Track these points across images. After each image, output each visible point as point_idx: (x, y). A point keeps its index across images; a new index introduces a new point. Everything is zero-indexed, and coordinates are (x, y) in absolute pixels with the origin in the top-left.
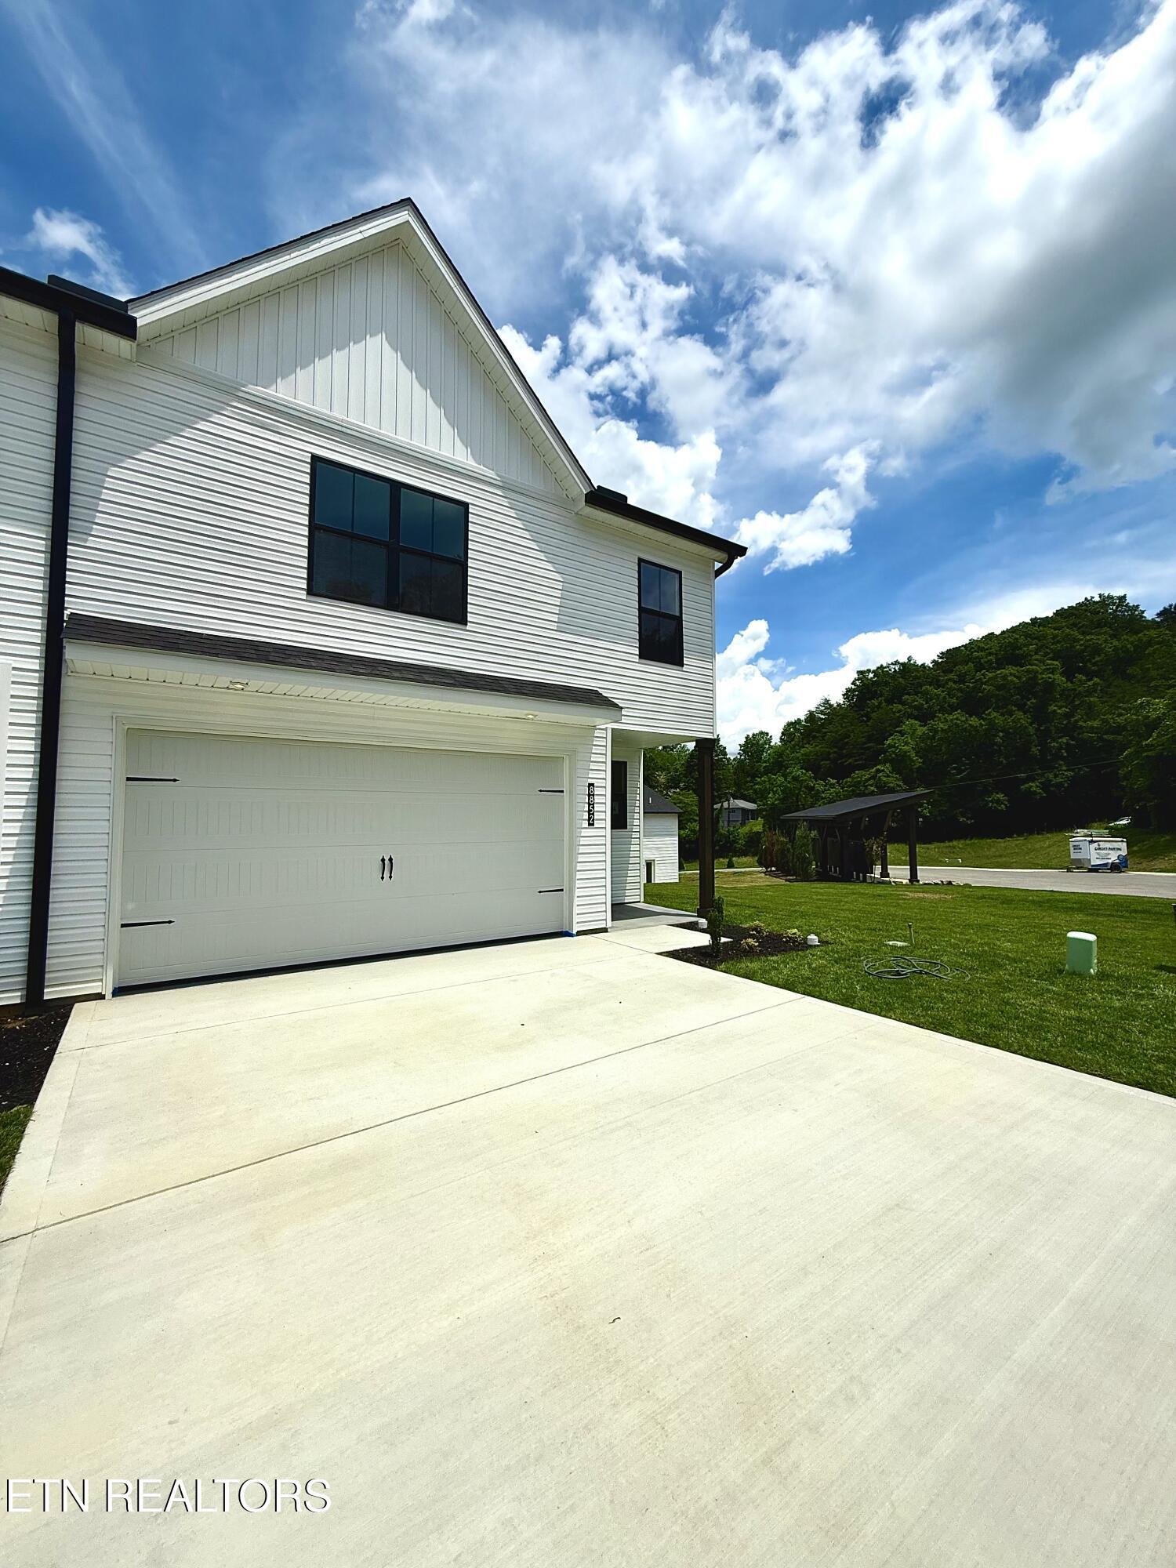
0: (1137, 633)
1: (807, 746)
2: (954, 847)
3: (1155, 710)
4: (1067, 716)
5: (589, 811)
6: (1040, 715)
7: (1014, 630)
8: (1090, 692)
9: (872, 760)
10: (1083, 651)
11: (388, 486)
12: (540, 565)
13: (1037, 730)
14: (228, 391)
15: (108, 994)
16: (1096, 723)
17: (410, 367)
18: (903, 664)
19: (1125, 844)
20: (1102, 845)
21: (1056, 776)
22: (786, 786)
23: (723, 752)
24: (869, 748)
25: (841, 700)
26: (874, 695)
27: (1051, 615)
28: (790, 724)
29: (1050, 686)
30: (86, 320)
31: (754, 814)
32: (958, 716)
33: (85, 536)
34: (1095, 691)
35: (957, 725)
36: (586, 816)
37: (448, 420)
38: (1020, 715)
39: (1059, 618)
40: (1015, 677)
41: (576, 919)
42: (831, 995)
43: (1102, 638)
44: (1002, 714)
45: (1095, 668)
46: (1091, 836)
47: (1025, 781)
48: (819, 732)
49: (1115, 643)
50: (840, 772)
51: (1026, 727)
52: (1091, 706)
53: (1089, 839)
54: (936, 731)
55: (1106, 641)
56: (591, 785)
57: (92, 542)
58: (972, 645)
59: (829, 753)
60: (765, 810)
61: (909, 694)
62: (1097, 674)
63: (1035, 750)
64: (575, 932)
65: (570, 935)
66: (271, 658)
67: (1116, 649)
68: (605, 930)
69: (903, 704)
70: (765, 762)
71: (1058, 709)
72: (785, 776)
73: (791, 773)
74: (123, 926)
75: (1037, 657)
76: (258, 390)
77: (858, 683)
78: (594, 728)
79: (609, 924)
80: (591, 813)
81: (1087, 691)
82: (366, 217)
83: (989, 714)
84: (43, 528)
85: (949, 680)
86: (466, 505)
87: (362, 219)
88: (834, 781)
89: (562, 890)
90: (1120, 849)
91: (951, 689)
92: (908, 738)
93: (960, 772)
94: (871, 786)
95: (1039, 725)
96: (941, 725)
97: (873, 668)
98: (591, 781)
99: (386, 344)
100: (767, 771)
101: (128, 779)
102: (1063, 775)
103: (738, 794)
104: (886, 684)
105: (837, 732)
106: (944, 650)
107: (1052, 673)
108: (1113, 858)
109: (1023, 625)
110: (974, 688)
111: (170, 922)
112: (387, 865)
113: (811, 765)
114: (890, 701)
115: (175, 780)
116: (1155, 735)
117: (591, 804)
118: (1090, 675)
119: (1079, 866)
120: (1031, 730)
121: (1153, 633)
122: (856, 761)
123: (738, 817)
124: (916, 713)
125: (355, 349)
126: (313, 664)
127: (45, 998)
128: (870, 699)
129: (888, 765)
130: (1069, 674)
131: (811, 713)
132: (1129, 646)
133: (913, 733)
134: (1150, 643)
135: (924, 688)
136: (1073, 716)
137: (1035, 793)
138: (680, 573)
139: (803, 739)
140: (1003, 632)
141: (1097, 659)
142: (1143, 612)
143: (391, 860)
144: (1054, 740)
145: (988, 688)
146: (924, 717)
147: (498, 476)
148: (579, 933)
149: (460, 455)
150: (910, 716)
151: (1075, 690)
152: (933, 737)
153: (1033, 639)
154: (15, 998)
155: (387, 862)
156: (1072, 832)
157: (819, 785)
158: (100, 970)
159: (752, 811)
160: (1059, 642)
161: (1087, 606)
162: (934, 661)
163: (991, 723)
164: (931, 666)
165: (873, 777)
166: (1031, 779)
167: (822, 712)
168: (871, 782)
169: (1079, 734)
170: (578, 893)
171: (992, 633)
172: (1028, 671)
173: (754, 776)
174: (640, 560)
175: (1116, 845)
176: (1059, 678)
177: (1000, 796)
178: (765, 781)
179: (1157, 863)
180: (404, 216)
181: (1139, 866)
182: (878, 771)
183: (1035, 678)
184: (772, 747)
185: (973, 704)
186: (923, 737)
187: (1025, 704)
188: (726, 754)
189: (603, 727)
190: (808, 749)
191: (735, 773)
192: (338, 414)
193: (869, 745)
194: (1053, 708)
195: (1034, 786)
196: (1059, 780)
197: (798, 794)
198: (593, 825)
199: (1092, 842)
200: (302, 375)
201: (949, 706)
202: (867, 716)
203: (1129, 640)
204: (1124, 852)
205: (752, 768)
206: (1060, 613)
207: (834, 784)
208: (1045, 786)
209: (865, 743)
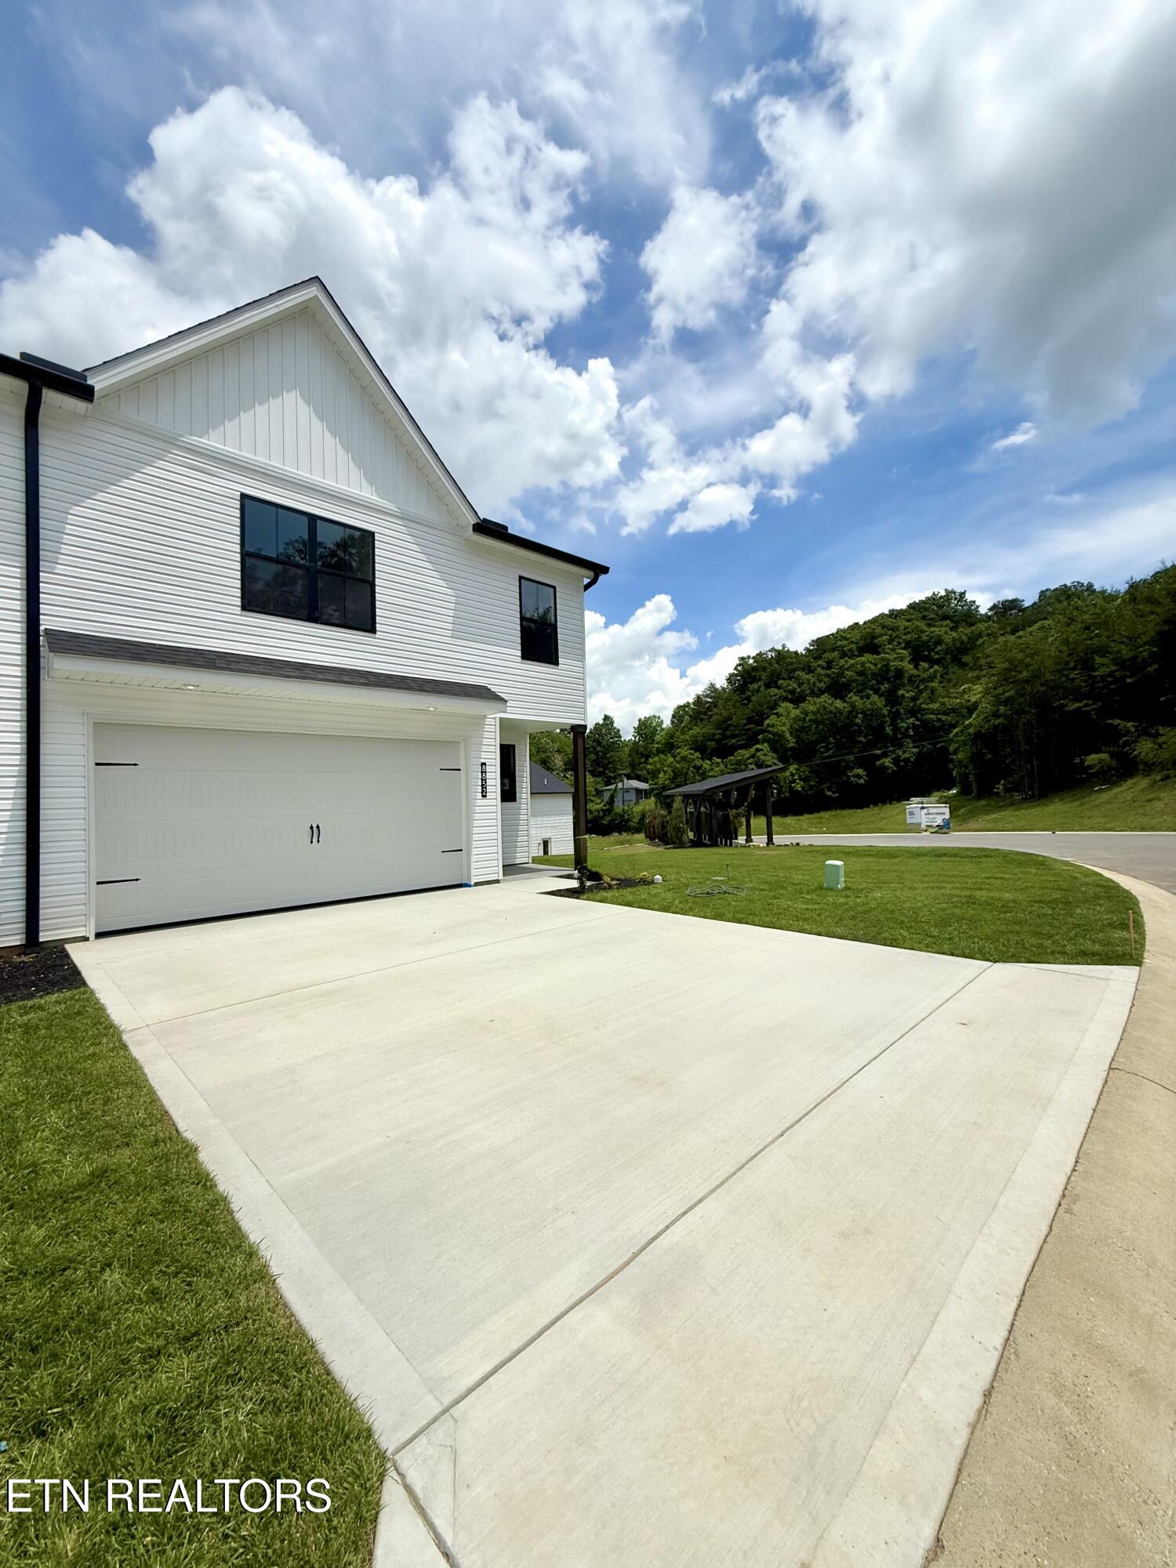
0: (972, 625)
1: (695, 728)
2: (821, 818)
3: (974, 695)
4: (914, 699)
5: (482, 785)
6: (892, 699)
7: (874, 621)
8: (932, 678)
9: (752, 741)
10: (928, 641)
11: (305, 519)
12: (436, 584)
13: (890, 711)
14: (171, 441)
15: (92, 937)
16: (935, 706)
17: (321, 418)
18: (779, 652)
19: (948, 809)
20: (931, 811)
21: (904, 752)
22: (675, 767)
23: (617, 734)
24: (749, 729)
25: (725, 684)
26: (755, 680)
27: (904, 607)
28: (679, 707)
29: (900, 673)
30: (50, 387)
31: (646, 794)
32: (825, 699)
33: (53, 565)
34: (936, 677)
35: (825, 708)
36: (479, 789)
37: (354, 462)
38: (875, 698)
39: (912, 611)
40: (872, 663)
41: (474, 872)
42: (656, 907)
43: (943, 629)
44: (862, 698)
45: (937, 656)
46: (922, 803)
47: (879, 757)
48: (705, 714)
49: (954, 634)
50: (723, 751)
51: (881, 709)
52: (933, 691)
53: (920, 806)
54: (806, 714)
55: (946, 632)
56: (483, 764)
57: (59, 569)
58: (840, 635)
59: (714, 735)
60: (657, 789)
61: (784, 679)
62: (938, 662)
63: (888, 730)
64: (472, 883)
65: (470, 886)
66: (217, 665)
67: (954, 640)
68: (497, 881)
69: (779, 688)
70: (658, 743)
71: (906, 693)
72: (674, 756)
73: (679, 754)
74: (98, 883)
75: (891, 646)
76: (195, 440)
77: (739, 668)
78: (485, 717)
79: (501, 877)
80: (484, 787)
81: (930, 677)
82: (281, 294)
83: (850, 698)
84: (18, 559)
85: (819, 666)
86: (372, 534)
87: (277, 296)
88: (719, 760)
89: (461, 850)
90: (944, 814)
91: (819, 675)
92: (784, 720)
93: (827, 750)
94: (751, 764)
95: (892, 708)
96: (811, 708)
97: (753, 654)
98: (483, 761)
99: (300, 400)
100: (659, 751)
101: (97, 764)
102: (909, 752)
103: (632, 775)
104: (764, 669)
105: (721, 714)
106: (815, 638)
107: (902, 661)
108: (939, 821)
109: (882, 615)
110: (838, 673)
111: (137, 880)
112: (315, 831)
113: (700, 747)
114: (768, 686)
115: (135, 765)
116: (974, 716)
117: (484, 780)
118: (932, 662)
119: (916, 828)
120: (885, 711)
121: (982, 626)
122: (739, 741)
123: (632, 796)
124: (790, 696)
125: (275, 403)
126: (252, 669)
127: (41, 940)
128: (751, 683)
129: (766, 745)
130: (915, 661)
131: (698, 697)
132: (964, 637)
133: (788, 715)
134: (980, 635)
135: (796, 673)
136: (918, 699)
137: (887, 768)
138: (554, 588)
139: (691, 722)
140: (865, 623)
141: (939, 648)
142: (978, 607)
143: (318, 827)
144: (902, 720)
145: (850, 673)
146: (797, 699)
147: (399, 509)
148: (477, 884)
149: (368, 494)
150: (785, 699)
151: (919, 676)
152: (804, 719)
153: (889, 630)
154: (17, 940)
155: (315, 829)
156: (908, 800)
157: (706, 764)
158: (83, 918)
159: (645, 790)
160: (909, 633)
161: (933, 600)
162: (806, 649)
163: (853, 706)
164: (804, 652)
165: (753, 756)
166: (885, 755)
167: (707, 696)
168: (751, 760)
169: (922, 715)
170: (474, 851)
171: (857, 624)
172: (882, 659)
173: (647, 757)
174: (521, 578)
175: (941, 810)
176: (908, 667)
177: (860, 771)
178: (656, 762)
179: (971, 824)
180: (313, 291)
181: (960, 828)
182: (758, 750)
183: (887, 666)
184: (663, 729)
185: (838, 689)
186: (796, 719)
187: (880, 689)
188: (620, 737)
189: (493, 716)
190: (696, 730)
191: (630, 755)
192: (261, 459)
193: (749, 726)
194: (901, 692)
195: (887, 762)
196: (907, 755)
197: (687, 773)
198: (485, 796)
199: (922, 808)
200: (230, 426)
201: (819, 690)
202: (748, 699)
203: (964, 631)
204: (947, 816)
205: (646, 749)
206: (913, 607)
207: (718, 763)
208: (896, 761)
209: (745, 725)
